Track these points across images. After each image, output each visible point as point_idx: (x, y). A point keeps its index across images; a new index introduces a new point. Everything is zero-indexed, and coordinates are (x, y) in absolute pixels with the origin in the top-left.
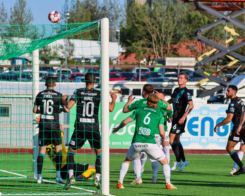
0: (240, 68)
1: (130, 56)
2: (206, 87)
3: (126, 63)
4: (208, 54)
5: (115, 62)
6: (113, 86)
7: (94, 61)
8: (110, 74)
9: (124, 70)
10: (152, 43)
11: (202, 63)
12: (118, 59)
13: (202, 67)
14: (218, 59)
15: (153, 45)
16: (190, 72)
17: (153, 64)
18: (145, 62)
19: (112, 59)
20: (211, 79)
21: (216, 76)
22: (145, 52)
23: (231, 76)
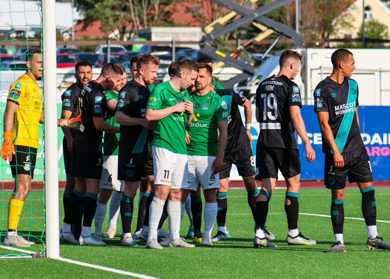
0: (276, 44)
1: (92, 25)
2: (219, 75)
3: (86, 38)
4: (222, 21)
5: (66, 36)
6: (63, 76)
7: (31, 34)
8: (58, 57)
9: (81, 48)
10: (127, 4)
11: (212, 36)
12: (72, 31)
13: (212, 42)
14: (240, 29)
15: (129, 6)
16: (193, 51)
17: (131, 39)
18: (116, 36)
19: (62, 31)
20: (228, 63)
21: (237, 57)
22: (117, 19)
23: (261, 57)
